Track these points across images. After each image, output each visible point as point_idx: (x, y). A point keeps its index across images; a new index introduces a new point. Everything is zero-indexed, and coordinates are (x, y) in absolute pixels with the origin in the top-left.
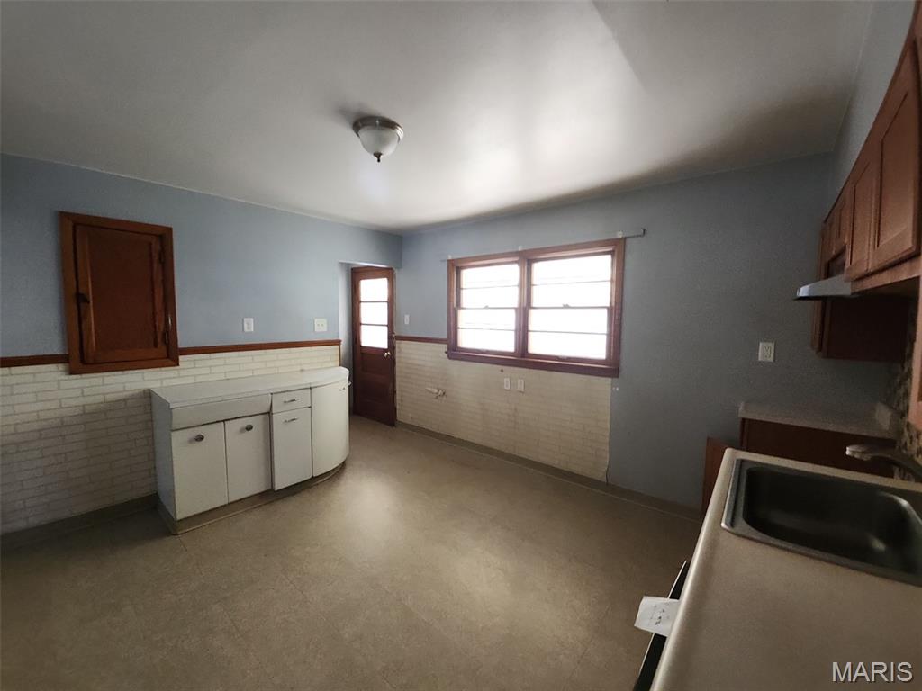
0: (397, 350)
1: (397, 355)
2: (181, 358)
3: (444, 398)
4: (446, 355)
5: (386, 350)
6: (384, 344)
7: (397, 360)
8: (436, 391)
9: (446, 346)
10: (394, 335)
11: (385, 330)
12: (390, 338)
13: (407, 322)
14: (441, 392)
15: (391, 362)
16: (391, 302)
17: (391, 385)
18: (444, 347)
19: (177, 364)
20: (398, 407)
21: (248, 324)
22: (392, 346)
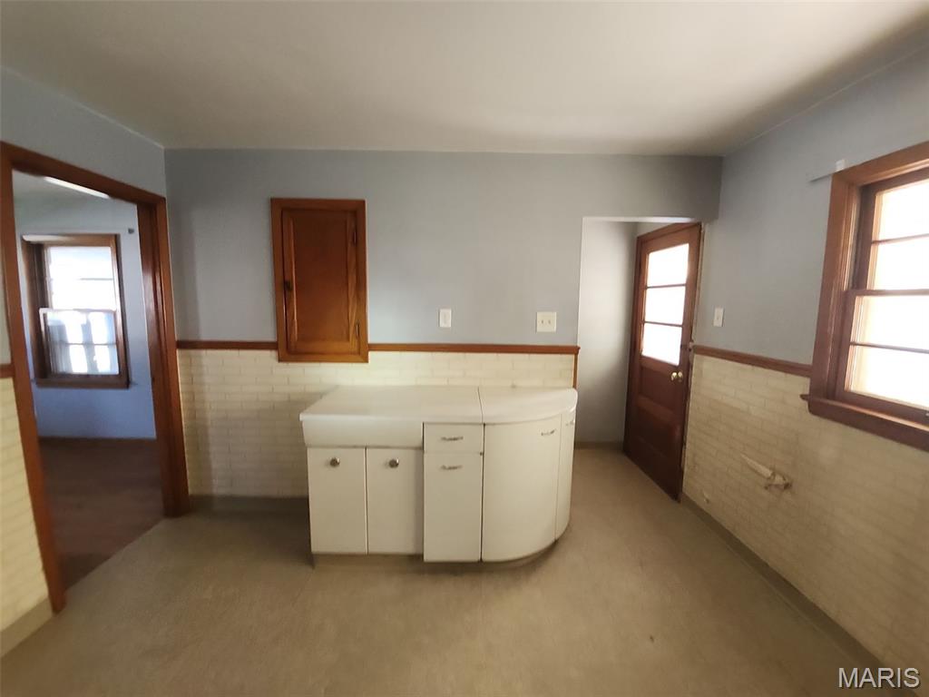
0: (694, 370)
1: (694, 379)
2: (371, 355)
3: (787, 495)
4: (805, 404)
5: (676, 369)
6: (673, 357)
7: (693, 389)
8: (768, 473)
9: (807, 381)
10: (691, 345)
11: (677, 333)
12: (685, 349)
13: (718, 323)
14: (778, 480)
15: (681, 390)
16: (693, 286)
17: (679, 428)
18: (801, 385)
19: (366, 360)
20: (686, 470)
21: (445, 316)
22: (686, 364)
